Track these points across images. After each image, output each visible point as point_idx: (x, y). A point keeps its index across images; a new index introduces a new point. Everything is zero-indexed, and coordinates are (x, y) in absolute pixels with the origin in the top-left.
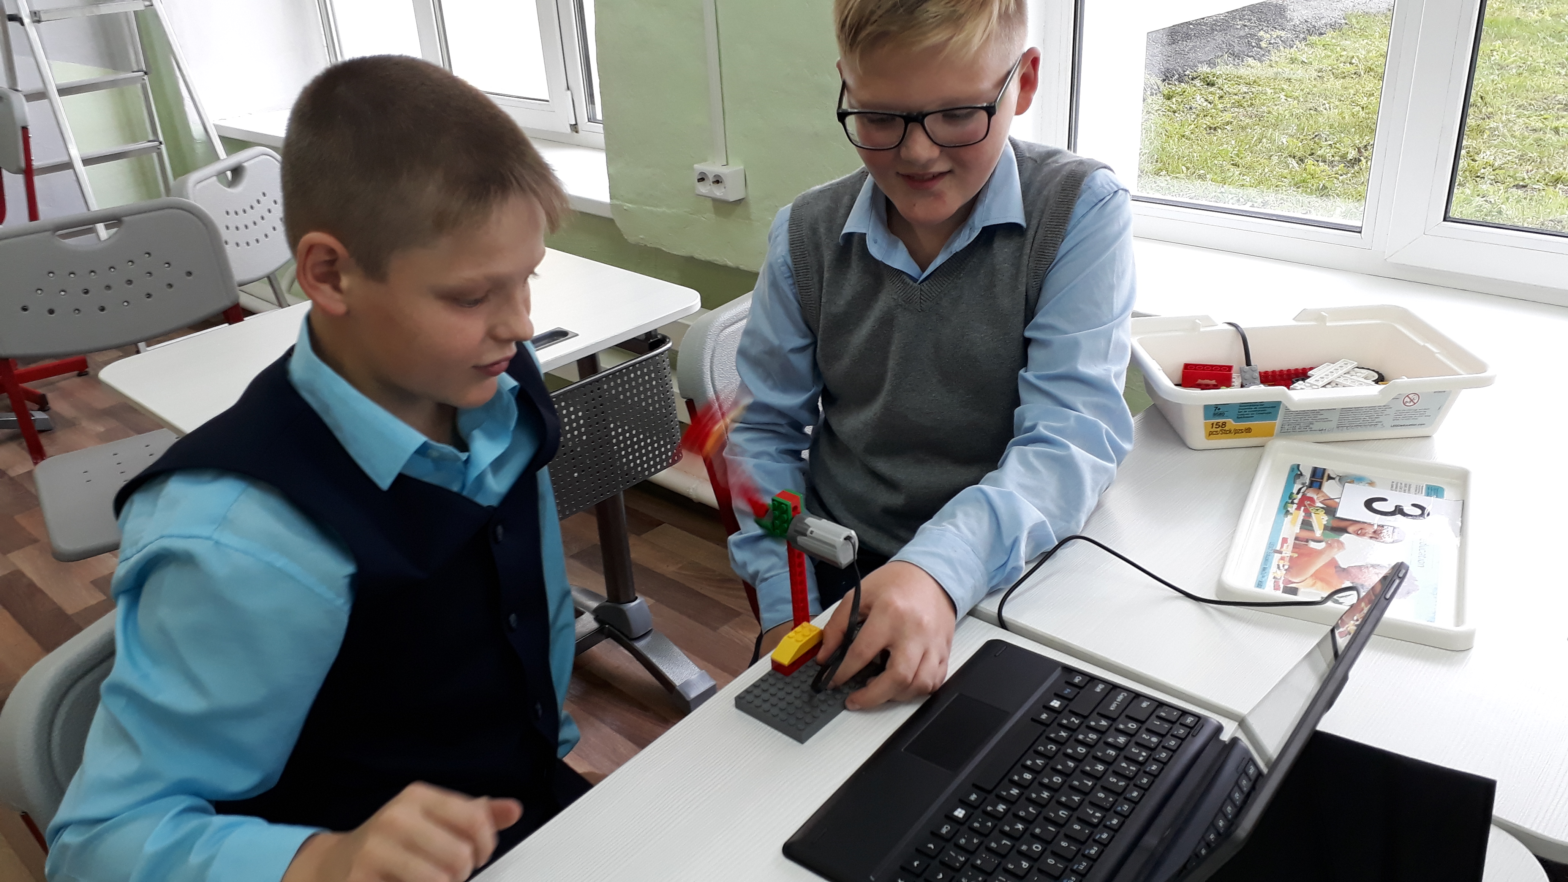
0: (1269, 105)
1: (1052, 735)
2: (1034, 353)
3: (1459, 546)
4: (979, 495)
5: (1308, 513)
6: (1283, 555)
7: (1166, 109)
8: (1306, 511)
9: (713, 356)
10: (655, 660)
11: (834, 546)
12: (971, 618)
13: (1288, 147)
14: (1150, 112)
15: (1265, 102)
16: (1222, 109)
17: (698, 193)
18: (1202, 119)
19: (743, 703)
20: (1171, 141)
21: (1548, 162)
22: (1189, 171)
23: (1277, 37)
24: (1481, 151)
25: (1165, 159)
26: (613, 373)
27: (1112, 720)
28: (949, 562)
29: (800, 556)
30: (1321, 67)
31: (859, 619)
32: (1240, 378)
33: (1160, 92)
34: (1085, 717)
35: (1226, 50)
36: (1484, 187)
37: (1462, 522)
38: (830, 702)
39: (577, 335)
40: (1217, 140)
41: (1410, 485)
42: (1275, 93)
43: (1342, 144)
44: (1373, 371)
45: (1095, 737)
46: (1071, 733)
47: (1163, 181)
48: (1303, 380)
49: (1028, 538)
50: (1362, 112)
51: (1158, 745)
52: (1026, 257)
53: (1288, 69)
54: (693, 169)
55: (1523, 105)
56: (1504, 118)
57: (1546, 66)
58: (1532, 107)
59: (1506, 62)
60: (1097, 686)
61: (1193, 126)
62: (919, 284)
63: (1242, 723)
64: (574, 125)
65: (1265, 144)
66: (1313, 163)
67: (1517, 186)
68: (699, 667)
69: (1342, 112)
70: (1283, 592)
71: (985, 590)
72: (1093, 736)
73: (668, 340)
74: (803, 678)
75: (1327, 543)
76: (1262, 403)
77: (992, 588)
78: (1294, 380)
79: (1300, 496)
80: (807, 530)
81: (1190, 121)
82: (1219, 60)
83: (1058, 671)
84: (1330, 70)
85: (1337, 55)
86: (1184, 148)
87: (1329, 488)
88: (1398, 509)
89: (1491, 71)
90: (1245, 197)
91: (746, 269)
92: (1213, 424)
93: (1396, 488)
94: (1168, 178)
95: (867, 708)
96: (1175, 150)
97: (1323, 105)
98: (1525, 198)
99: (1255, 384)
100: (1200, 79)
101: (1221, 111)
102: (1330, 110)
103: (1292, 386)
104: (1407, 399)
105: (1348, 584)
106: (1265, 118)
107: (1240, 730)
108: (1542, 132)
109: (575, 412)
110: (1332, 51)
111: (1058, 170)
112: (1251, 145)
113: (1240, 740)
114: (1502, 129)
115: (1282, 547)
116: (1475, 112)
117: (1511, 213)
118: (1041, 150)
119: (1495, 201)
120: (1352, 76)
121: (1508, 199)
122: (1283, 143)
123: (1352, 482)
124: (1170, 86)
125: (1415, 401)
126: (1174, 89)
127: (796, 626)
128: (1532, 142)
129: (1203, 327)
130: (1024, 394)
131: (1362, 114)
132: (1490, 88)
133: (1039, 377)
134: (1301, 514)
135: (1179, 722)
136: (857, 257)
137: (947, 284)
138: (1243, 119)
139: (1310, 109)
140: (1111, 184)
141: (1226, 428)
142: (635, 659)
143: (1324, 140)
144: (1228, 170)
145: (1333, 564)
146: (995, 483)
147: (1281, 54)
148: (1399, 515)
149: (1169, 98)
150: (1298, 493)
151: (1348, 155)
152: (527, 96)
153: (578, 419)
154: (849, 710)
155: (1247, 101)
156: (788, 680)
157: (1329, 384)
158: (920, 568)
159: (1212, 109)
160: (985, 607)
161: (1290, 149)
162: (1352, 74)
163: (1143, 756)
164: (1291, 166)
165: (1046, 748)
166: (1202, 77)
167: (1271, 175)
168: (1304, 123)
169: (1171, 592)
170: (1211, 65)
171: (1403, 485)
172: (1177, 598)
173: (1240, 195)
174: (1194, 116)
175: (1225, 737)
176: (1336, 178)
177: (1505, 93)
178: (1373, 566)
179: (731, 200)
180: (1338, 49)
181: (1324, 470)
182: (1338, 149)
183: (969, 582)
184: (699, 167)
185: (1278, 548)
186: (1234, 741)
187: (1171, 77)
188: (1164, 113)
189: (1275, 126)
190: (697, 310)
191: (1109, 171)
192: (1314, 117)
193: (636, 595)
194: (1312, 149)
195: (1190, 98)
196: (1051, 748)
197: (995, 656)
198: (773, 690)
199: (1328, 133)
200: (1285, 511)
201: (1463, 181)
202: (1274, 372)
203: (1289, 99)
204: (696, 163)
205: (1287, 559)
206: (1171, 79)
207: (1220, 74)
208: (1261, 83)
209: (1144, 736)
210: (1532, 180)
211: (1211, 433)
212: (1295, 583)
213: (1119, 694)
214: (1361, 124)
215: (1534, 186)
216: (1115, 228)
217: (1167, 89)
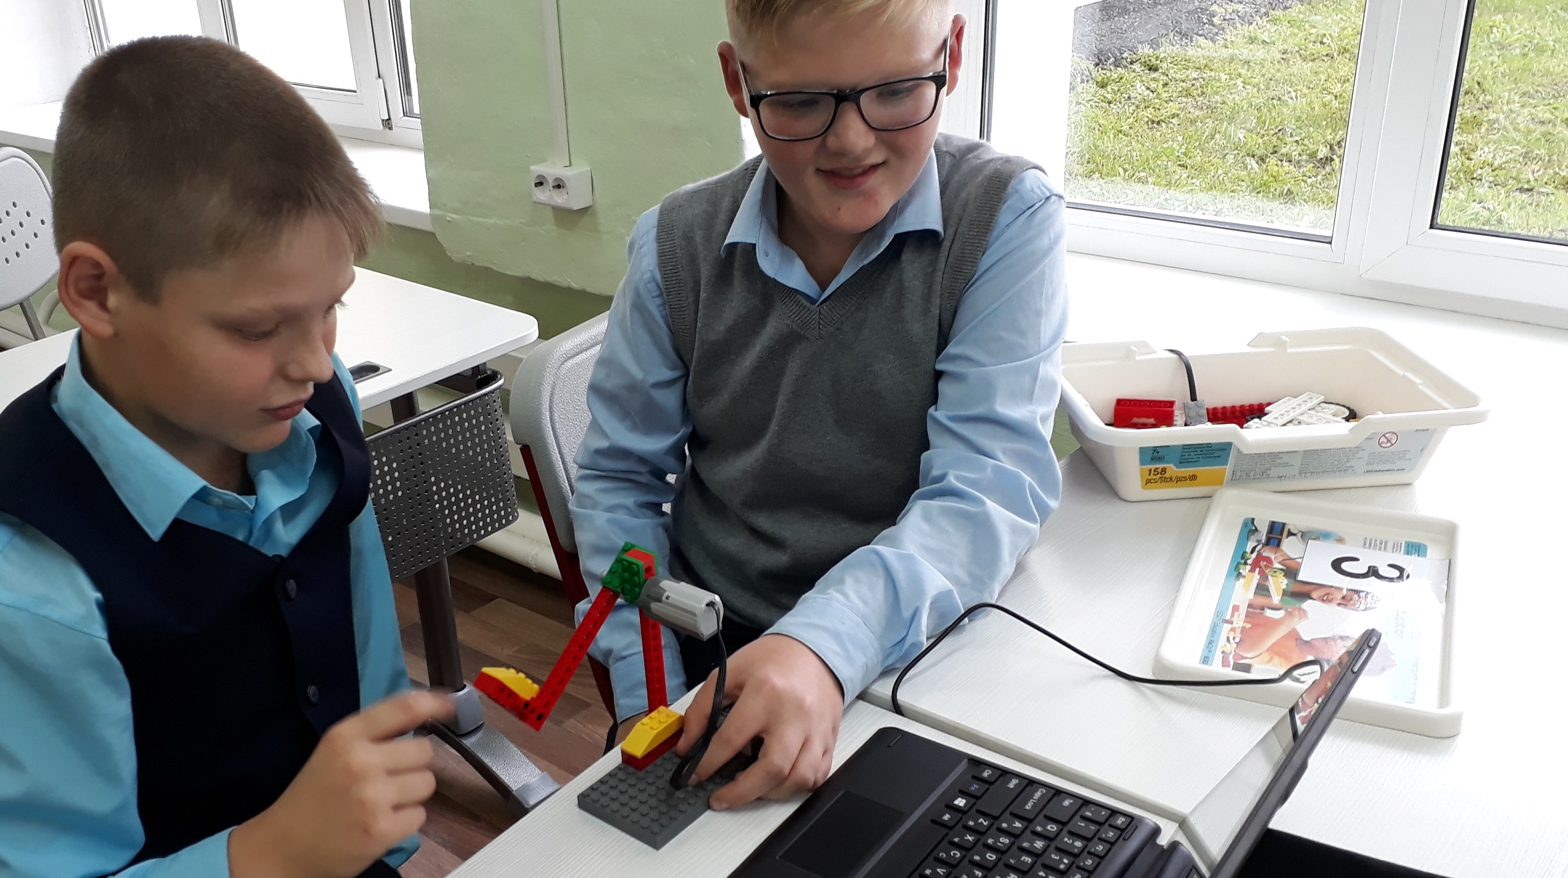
0: (1224, 93)
1: (956, 840)
2: (945, 388)
3: (1444, 614)
4: (874, 557)
5: (1264, 576)
6: (1234, 625)
7: (1099, 99)
8: (1262, 573)
9: (552, 394)
10: (487, 760)
11: (694, 614)
12: (861, 702)
13: (1246, 144)
14: (1080, 103)
15: (1219, 89)
16: (1167, 99)
17: (536, 201)
18: (1143, 111)
19: (587, 802)
20: (1105, 138)
21: (1558, 160)
22: (1127, 173)
23: (1233, 11)
24: (1477, 148)
25: (1098, 159)
26: (434, 416)
27: (1028, 821)
28: (836, 636)
29: (655, 627)
30: (1286, 48)
31: (726, 702)
32: (1184, 416)
33: (1092, 79)
34: (995, 818)
35: (1172, 28)
36: (1481, 190)
37: (1448, 585)
38: (692, 801)
39: (390, 370)
40: (1161, 136)
41: (1386, 543)
42: (1231, 79)
43: (1311, 140)
44: (1344, 406)
45: (1007, 841)
46: (978, 837)
47: (1095, 184)
48: (1260, 418)
49: (930, 609)
50: (1334, 102)
51: (1083, 850)
52: (940, 273)
53: (1247, 51)
54: (529, 171)
55: (1528, 92)
56: (1505, 108)
57: (1556, 46)
58: (1539, 94)
59: (1507, 40)
60: (1010, 781)
61: (1131, 120)
62: (818, 306)
63: (1183, 824)
64: (387, 120)
65: (1218, 140)
66: (1276, 163)
67: (1521, 190)
68: (539, 768)
69: (1311, 102)
70: (1233, 669)
71: (879, 670)
72: (1005, 840)
73: (499, 376)
74: (660, 772)
75: (1286, 611)
76: (1209, 445)
77: (886, 667)
78: (1248, 418)
79: (1254, 555)
80: (662, 595)
81: (1128, 114)
82: (1163, 40)
83: (964, 764)
84: (1297, 52)
85: (1305, 33)
86: (1121, 146)
87: (1290, 547)
88: (1371, 569)
89: (1490, 52)
90: (1194, 204)
91: (593, 291)
92: (1150, 470)
93: (1370, 544)
94: (1102, 181)
95: (735, 806)
96: (1110, 148)
97: (1288, 94)
98: (1531, 204)
99: (1201, 423)
100: (1141, 63)
101: (1166, 102)
102: (1297, 100)
103: (1245, 425)
104: (1383, 439)
105: (1311, 658)
106: (1219, 109)
107: (1181, 832)
108: (1551, 125)
109: (389, 463)
110: (1299, 28)
111: (979, 169)
112: (1202, 143)
113: (1182, 844)
114: (1503, 122)
115: (1233, 615)
116: (1470, 100)
117: (1512, 221)
118: (960, 143)
119: (1494, 207)
120: (1324, 58)
121: (1509, 205)
122: (1240, 140)
123: (1316, 538)
124: (1104, 72)
125: (1393, 442)
126: (1108, 75)
127: (651, 710)
128: (1539, 136)
129: (1138, 355)
130: (933, 436)
131: (1335, 104)
132: (1488, 72)
133: (953, 419)
134: (1256, 576)
135: (1107, 823)
136: (740, 272)
137: (849, 305)
138: (1192, 110)
139: (1272, 99)
140: (1043, 188)
141: (1167, 475)
142: (463, 759)
143: (1289, 135)
144: (1174, 172)
145: (1294, 636)
146: (893, 543)
147: (1238, 32)
148: (1373, 578)
149: (1103, 85)
150: (1252, 552)
151: (1319, 153)
152: (331, 87)
153: (391, 472)
154: (714, 810)
155: (1197, 89)
156: (641, 774)
157: (1290, 422)
158: (801, 642)
159: (1154, 99)
160: (877, 689)
161: (1248, 147)
162: (1323, 55)
163: (1065, 864)
164: (1249, 167)
165: (948, 854)
166: (1143, 60)
167: (1225, 178)
168: (1266, 116)
169: (1102, 670)
170: (1154, 46)
171: (1378, 542)
172: (1106, 676)
173: (1189, 202)
174: (1133, 107)
175: (1163, 841)
176: (1303, 180)
177: (1507, 78)
178: (1342, 638)
179: (575, 209)
180: (1307, 25)
181: (1284, 524)
182: (1305, 145)
183: (860, 659)
184: (538, 169)
185: (1228, 618)
186: (1174, 846)
187: (1106, 61)
188: (1097, 104)
189: (1231, 119)
190: (534, 340)
191: (1040, 172)
192: (1277, 108)
193: (465, 683)
194: (1274, 147)
195: (1128, 86)
196: (955, 854)
197: (888, 746)
198: (623, 787)
199: (1294, 127)
200: (1236, 573)
201: (1456, 183)
202: (1224, 408)
203: (1248, 87)
204: (534, 163)
205: (1238, 631)
206: (1105, 63)
207: (1165, 57)
208: (1213, 67)
209: (1066, 839)
210: (1539, 182)
211: (1148, 481)
212: (1246, 658)
213: (1037, 791)
214: (1334, 115)
215: (1541, 190)
216: (1045, 241)
217: (1100, 75)
